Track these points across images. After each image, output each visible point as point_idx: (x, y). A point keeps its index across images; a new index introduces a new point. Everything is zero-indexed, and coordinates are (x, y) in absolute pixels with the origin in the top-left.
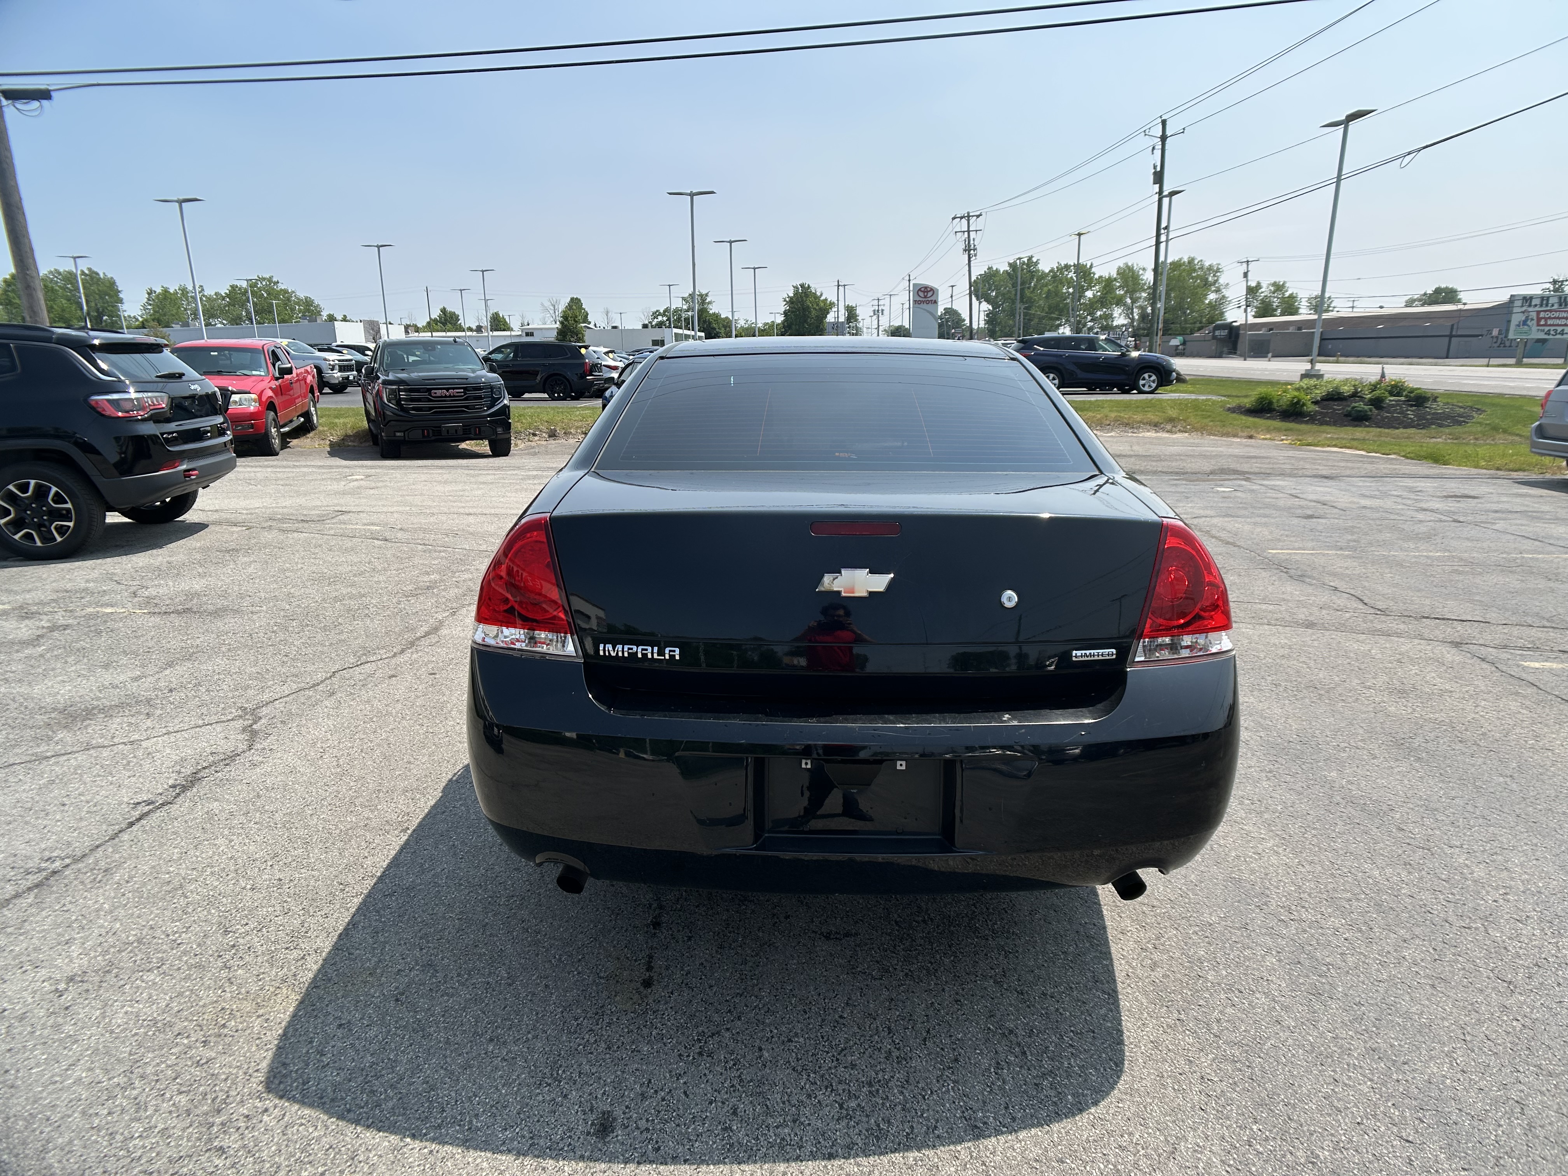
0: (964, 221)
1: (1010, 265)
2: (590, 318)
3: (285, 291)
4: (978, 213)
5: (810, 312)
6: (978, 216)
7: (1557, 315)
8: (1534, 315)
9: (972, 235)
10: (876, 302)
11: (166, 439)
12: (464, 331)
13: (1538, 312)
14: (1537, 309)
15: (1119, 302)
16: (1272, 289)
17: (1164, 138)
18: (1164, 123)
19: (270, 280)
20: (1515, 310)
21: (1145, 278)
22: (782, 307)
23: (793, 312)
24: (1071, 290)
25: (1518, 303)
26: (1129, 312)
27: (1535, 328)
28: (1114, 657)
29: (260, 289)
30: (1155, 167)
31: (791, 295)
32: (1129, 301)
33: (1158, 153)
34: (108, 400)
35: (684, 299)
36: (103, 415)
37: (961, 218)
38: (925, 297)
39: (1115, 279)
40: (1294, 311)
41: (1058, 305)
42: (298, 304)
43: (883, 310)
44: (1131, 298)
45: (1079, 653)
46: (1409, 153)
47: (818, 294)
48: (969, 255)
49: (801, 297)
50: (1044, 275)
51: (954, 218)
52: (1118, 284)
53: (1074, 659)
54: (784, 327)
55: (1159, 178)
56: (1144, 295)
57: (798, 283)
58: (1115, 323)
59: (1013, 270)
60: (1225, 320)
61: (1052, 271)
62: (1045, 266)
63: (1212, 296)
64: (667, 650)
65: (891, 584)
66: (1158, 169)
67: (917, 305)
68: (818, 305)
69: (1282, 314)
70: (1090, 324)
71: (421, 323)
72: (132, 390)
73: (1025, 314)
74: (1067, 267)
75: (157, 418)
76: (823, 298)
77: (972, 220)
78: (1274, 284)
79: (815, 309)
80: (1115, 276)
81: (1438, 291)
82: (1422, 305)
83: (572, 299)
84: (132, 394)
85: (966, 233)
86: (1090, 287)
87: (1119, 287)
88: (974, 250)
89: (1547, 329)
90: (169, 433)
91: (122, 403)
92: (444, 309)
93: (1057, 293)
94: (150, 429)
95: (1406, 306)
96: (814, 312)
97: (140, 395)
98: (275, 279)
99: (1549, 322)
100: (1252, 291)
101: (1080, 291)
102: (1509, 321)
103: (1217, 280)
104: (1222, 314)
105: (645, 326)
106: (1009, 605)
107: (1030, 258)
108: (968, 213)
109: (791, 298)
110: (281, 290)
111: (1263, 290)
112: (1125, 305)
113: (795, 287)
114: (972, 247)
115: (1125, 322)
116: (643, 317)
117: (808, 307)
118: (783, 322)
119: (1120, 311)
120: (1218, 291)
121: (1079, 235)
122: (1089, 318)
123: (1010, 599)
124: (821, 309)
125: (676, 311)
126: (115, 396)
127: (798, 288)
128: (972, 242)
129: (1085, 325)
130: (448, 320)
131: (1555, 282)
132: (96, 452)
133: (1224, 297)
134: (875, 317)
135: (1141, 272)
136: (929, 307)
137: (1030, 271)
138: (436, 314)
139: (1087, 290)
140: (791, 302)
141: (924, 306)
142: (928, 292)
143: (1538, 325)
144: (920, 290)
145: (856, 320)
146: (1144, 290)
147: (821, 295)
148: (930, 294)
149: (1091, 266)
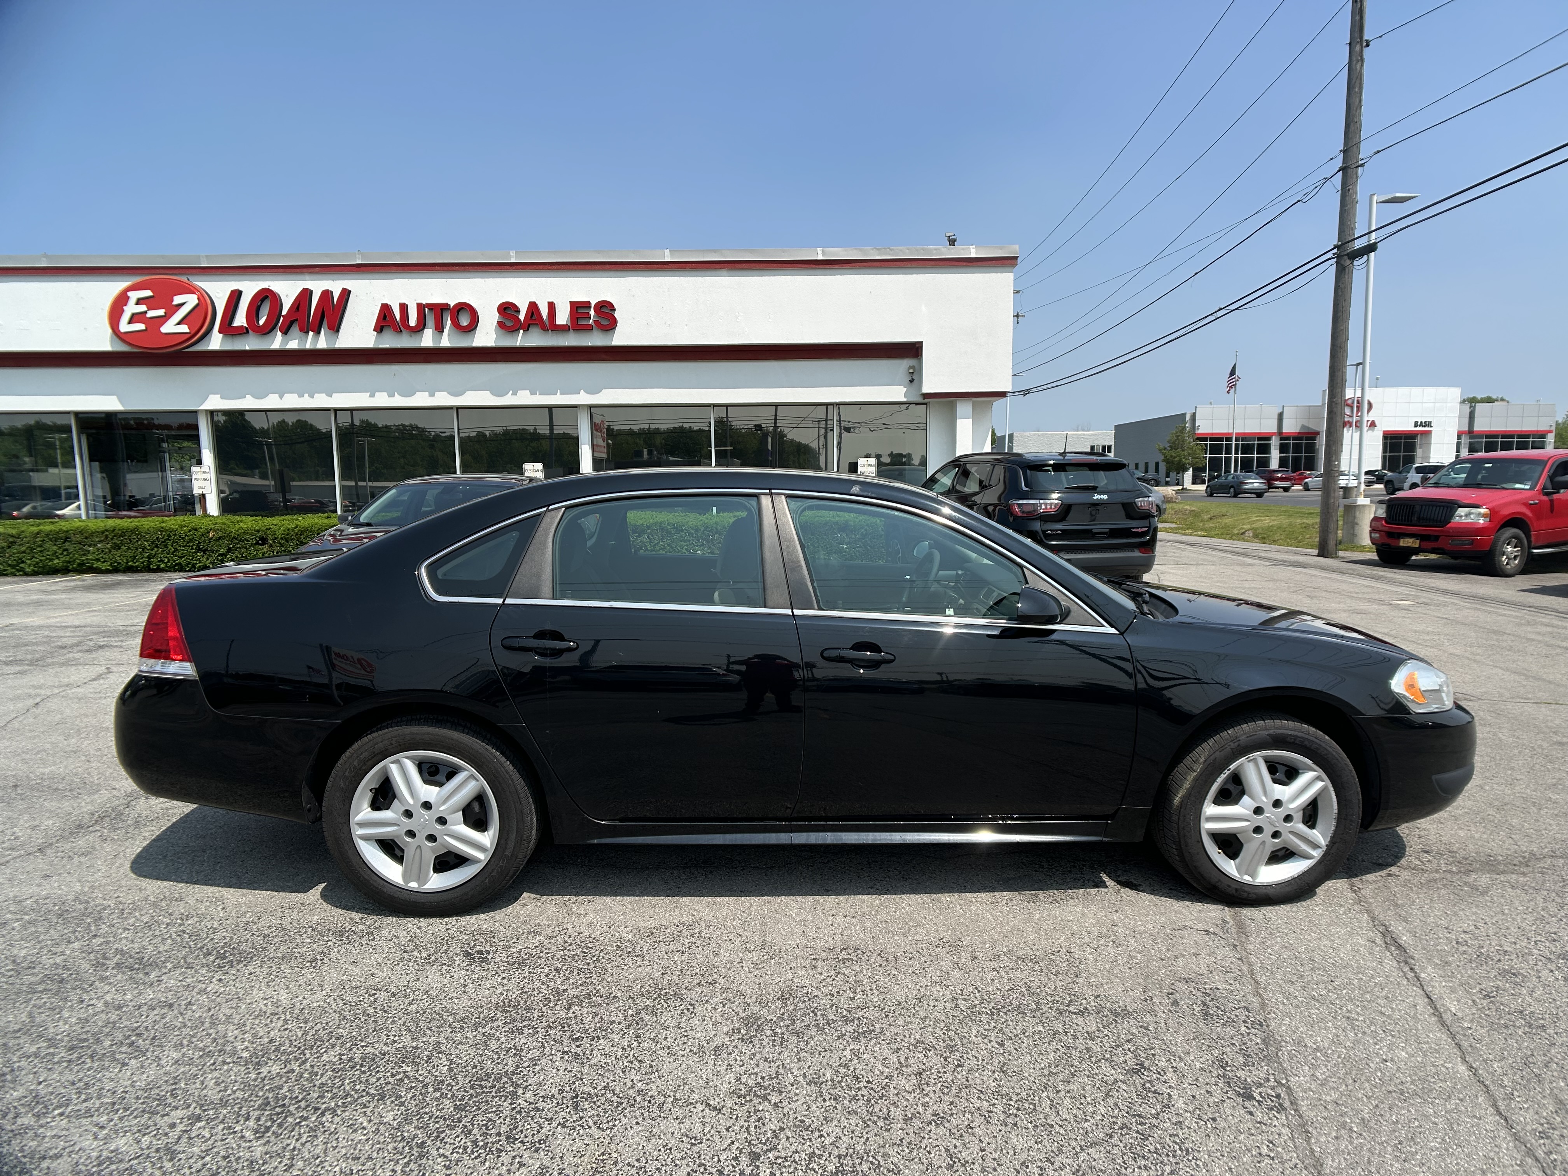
126: (1025, 502)
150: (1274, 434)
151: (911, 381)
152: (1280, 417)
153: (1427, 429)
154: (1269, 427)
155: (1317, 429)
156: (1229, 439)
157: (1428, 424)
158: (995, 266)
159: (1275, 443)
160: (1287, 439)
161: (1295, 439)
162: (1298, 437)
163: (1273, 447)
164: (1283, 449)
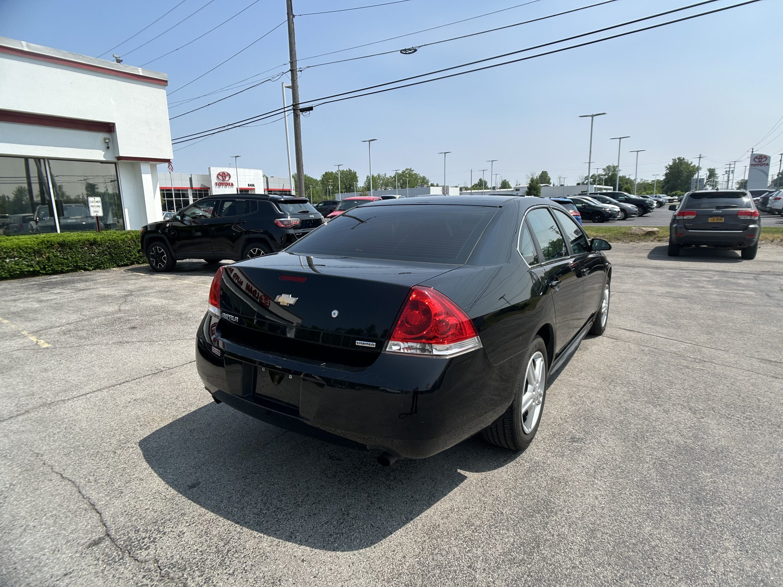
2: (551, 181)
3: (415, 174)
5: (683, 174)
10: (728, 166)
11: (297, 236)
12: (489, 189)
19: (410, 170)
22: (665, 171)
23: (671, 174)
28: (374, 346)
29: (406, 174)
31: (671, 164)
34: (280, 221)
35: (604, 169)
36: (278, 226)
38: (760, 162)
42: (419, 179)
43: (732, 171)
45: (359, 342)
47: (689, 162)
49: (678, 165)
53: (356, 344)
54: (665, 182)
57: (676, 157)
64: (235, 318)
65: (297, 302)
67: (753, 167)
68: (688, 169)
71: (469, 187)
72: (289, 217)
75: (295, 227)
76: (692, 165)
79: (686, 172)
83: (543, 172)
84: (289, 218)
90: (298, 233)
91: (284, 222)
92: (481, 179)
94: (291, 231)
97: (291, 219)
98: (412, 169)
105: (578, 184)
106: (334, 316)
109: (671, 166)
110: (414, 174)
113: (674, 160)
116: (579, 180)
117: (682, 171)
118: (664, 180)
123: (334, 314)
124: (690, 171)
125: (599, 176)
126: (283, 219)
127: (676, 160)
130: (481, 185)
132: (275, 240)
136: (763, 168)
138: (476, 181)
140: (671, 168)
141: (759, 167)
142: (762, 158)
144: (756, 157)
145: (715, 177)
147: (692, 163)
148: (763, 160)
150: (189, 188)
151: (108, 148)
152: (191, 179)
153: (253, 187)
154: (187, 185)
155: (208, 186)
156: (170, 190)
157: (253, 185)
158: (155, 84)
159: (190, 192)
160: (196, 191)
161: (199, 191)
162: (200, 190)
163: (189, 195)
164: (194, 195)
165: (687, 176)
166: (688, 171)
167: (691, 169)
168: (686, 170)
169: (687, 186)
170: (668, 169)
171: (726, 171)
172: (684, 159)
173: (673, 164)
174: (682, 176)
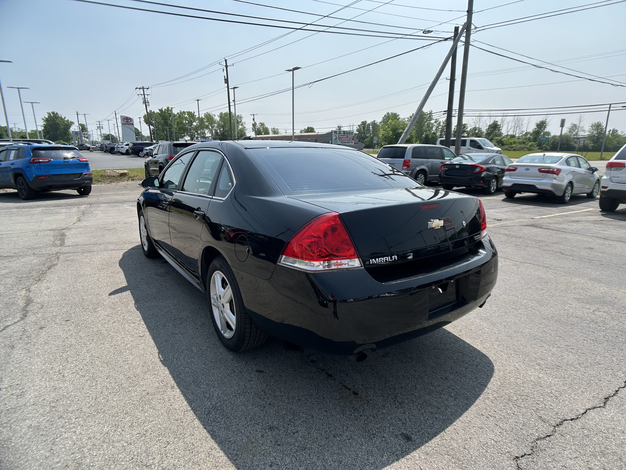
0: (141, 90)
1: (160, 110)
4: (147, 87)
5: (60, 126)
6: (147, 89)
7: (343, 137)
8: (338, 136)
9: (146, 96)
13: (339, 136)
14: (338, 135)
15: (207, 127)
16: (260, 125)
17: (227, 66)
18: (226, 60)
20: (333, 135)
21: (215, 118)
22: (42, 123)
23: (49, 125)
24: (187, 122)
25: (333, 133)
26: (211, 132)
27: (338, 141)
30: (225, 77)
32: (210, 127)
33: (225, 71)
37: (140, 89)
38: (127, 122)
39: (204, 119)
40: (268, 133)
41: (182, 127)
43: (102, 127)
44: (211, 126)
46: (311, 83)
47: (63, 117)
48: (146, 105)
49: (53, 118)
50: (175, 116)
51: (136, 88)
52: (205, 121)
54: (45, 132)
55: (227, 81)
56: (216, 125)
57: (50, 111)
58: (206, 136)
59: (161, 112)
60: (246, 136)
61: (178, 113)
62: (175, 112)
63: (240, 127)
64: (393, 257)
66: (226, 78)
67: (124, 125)
68: (64, 123)
69: (265, 134)
70: (196, 136)
73: (169, 131)
74: (184, 112)
76: (66, 119)
77: (145, 90)
78: (260, 123)
80: (204, 117)
81: (308, 128)
82: (305, 133)
85: (143, 95)
86: (194, 121)
87: (206, 121)
88: (148, 103)
89: (341, 141)
93: (182, 123)
95: (300, 133)
96: (62, 126)
99: (342, 139)
100: (254, 125)
101: (191, 123)
102: (332, 139)
103: (241, 121)
104: (245, 133)
107: (168, 108)
108: (143, 87)
109: (47, 119)
111: (257, 125)
112: (209, 128)
113: (49, 113)
114: (147, 102)
115: (210, 135)
117: (58, 123)
118: (44, 130)
119: (207, 131)
120: (242, 125)
121: (198, 100)
122: (196, 133)
124: (66, 125)
127: (50, 114)
128: (146, 99)
129: (195, 136)
131: (338, 127)
133: (244, 127)
134: (98, 130)
135: (213, 116)
136: (130, 126)
137: (169, 113)
139: (193, 122)
140: (47, 120)
141: (127, 126)
142: (128, 120)
143: (339, 140)
144: (124, 118)
145: (87, 131)
146: (216, 123)
147: (65, 118)
148: (129, 121)
149: (194, 112)
165: (64, 128)
166: (64, 124)
167: (66, 123)
168: (62, 123)
169: (66, 137)
170: (45, 121)
171: (98, 127)
172: (57, 114)
173: (48, 117)
174: (59, 128)
